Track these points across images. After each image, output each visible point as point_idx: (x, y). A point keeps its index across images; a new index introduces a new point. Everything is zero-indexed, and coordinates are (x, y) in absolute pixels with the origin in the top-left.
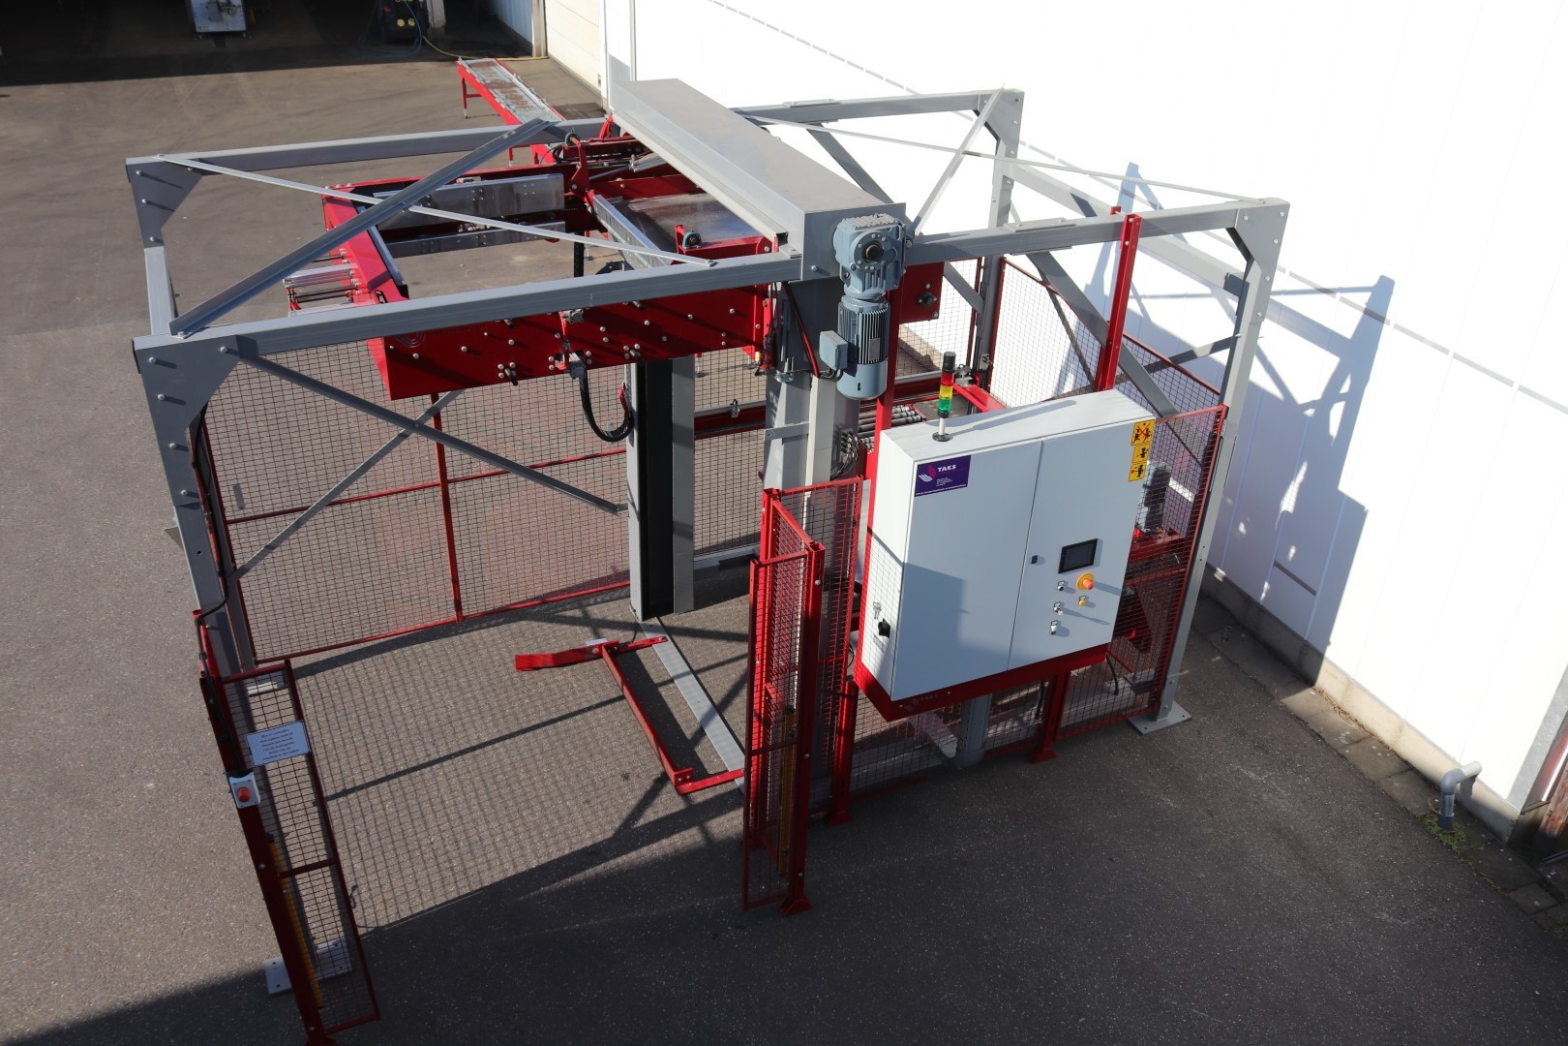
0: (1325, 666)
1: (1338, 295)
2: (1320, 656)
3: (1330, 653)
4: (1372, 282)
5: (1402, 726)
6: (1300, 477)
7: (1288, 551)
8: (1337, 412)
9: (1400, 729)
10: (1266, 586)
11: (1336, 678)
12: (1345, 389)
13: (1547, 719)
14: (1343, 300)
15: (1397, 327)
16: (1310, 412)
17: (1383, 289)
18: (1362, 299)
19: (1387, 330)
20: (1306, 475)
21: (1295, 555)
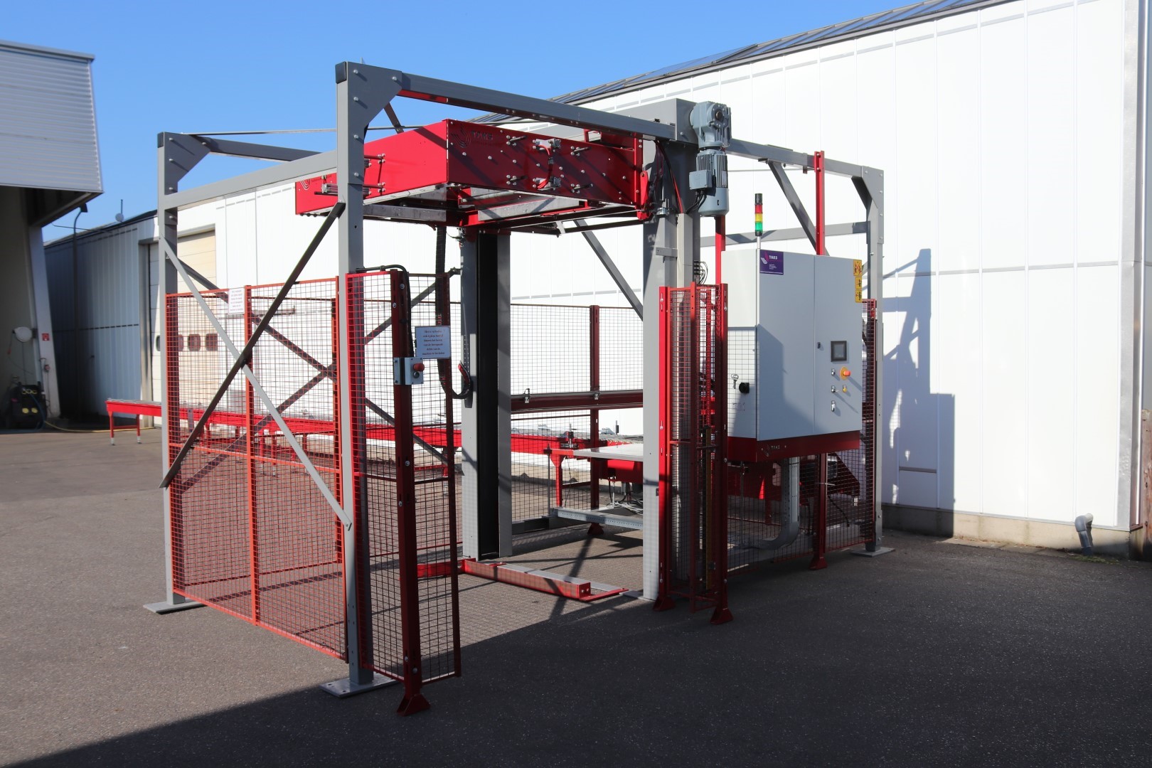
0: (956, 518)
1: (897, 274)
2: (950, 513)
3: (957, 507)
4: (916, 256)
5: (1028, 524)
6: (899, 401)
7: (904, 454)
8: (914, 346)
9: (1027, 527)
10: (895, 488)
11: (969, 521)
12: (916, 328)
13: (1121, 455)
14: (900, 276)
15: (941, 273)
16: (894, 357)
17: (925, 256)
18: (912, 269)
19: (934, 280)
20: (903, 398)
21: (910, 455)
